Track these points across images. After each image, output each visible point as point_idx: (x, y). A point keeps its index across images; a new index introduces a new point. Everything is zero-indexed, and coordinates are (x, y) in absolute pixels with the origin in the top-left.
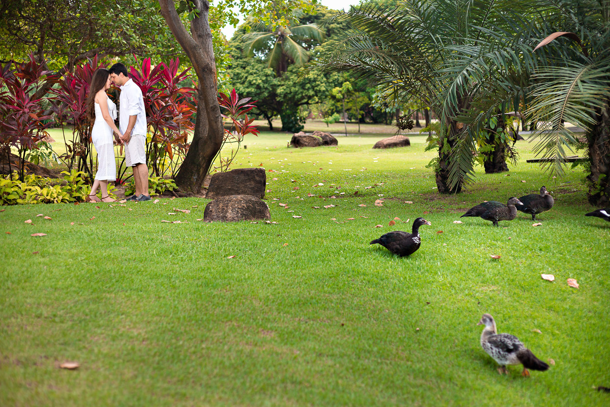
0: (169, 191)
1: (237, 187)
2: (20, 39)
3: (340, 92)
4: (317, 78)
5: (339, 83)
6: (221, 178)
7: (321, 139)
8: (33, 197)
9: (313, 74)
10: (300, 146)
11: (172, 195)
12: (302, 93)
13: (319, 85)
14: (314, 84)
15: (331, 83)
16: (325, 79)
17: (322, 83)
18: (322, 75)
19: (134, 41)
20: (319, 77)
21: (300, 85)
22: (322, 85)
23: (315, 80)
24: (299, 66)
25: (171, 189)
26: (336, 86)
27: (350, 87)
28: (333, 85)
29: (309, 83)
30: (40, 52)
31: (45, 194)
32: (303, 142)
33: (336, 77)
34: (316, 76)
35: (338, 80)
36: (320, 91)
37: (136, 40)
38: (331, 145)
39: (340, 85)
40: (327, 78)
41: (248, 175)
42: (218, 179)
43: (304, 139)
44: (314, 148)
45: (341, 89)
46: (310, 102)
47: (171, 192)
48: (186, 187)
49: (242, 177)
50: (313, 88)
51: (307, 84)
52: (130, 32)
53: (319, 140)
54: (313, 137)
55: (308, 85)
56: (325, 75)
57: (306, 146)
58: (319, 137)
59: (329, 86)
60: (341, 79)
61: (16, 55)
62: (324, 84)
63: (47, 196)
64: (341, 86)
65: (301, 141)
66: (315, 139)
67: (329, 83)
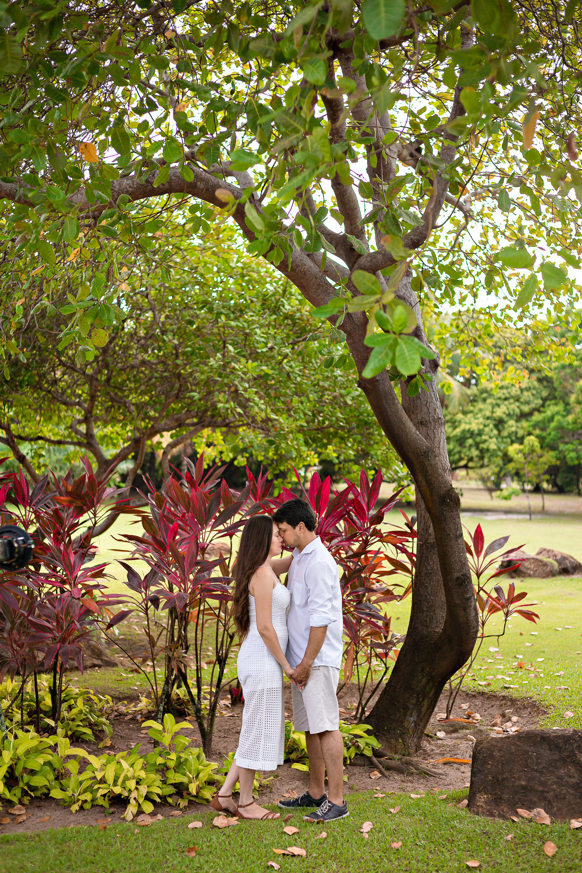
0: (363, 755)
1: (542, 784)
2: (54, 398)
3: (520, 451)
4: (483, 430)
5: (517, 438)
6: (497, 754)
7: (556, 564)
8: (85, 785)
9: (478, 424)
10: (519, 576)
11: (372, 766)
12: (460, 452)
13: (485, 441)
14: (478, 439)
15: (506, 437)
16: (495, 432)
17: (491, 438)
18: (491, 426)
19: (256, 409)
20: (487, 429)
21: (457, 441)
22: (491, 440)
23: (480, 434)
24: (455, 411)
25: (368, 753)
26: (512, 442)
27: (537, 444)
28: (509, 440)
29: (471, 437)
30: (87, 419)
31: (110, 779)
32: (525, 570)
33: (513, 429)
34: (481, 427)
35: (516, 433)
36: (488, 450)
37: (260, 407)
38: (573, 574)
39: (521, 440)
40: (499, 431)
41: (559, 748)
42: (491, 756)
43: (526, 564)
44: (545, 580)
45: (521, 447)
46: (470, 464)
47: (369, 758)
48: (393, 741)
49: (546, 753)
50: (477, 445)
51: (468, 438)
52: (251, 394)
53: (552, 566)
54: (541, 561)
55: (470, 441)
56: (496, 426)
57: (530, 576)
58: (551, 560)
59: (503, 442)
60: (521, 433)
61: (45, 420)
62: (494, 440)
63: (115, 783)
64: (521, 443)
65: (521, 568)
66: (545, 565)
67: (503, 438)
